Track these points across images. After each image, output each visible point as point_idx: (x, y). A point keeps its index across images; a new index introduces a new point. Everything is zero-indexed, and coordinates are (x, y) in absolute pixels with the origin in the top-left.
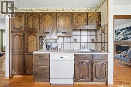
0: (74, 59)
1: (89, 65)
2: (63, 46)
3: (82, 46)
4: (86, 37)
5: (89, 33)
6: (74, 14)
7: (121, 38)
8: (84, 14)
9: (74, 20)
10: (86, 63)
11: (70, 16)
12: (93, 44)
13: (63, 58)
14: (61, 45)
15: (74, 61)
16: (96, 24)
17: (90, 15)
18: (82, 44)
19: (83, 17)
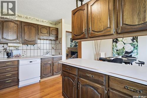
0: (41, 62)
1: (51, 65)
2: (26, 53)
3: (45, 53)
4: (48, 45)
5: (50, 41)
6: (39, 26)
7: (73, 45)
8: (47, 28)
9: (39, 31)
10: (49, 64)
11: (35, 27)
12: (53, 50)
13: (32, 62)
14: (24, 53)
15: (41, 63)
16: (55, 36)
17: (52, 29)
18: (45, 51)
19: (46, 30)
